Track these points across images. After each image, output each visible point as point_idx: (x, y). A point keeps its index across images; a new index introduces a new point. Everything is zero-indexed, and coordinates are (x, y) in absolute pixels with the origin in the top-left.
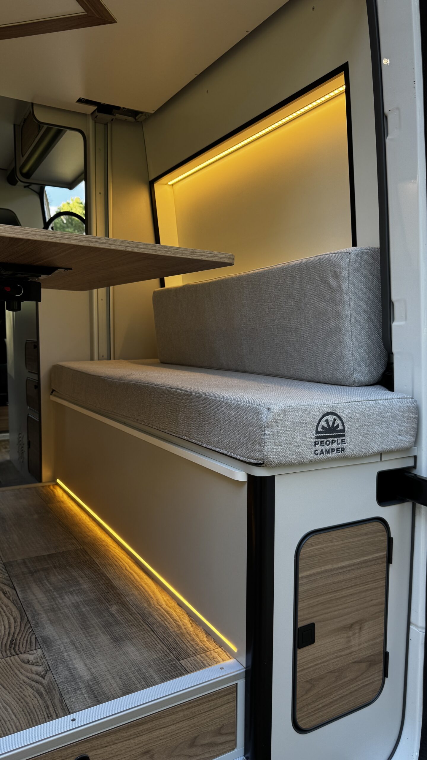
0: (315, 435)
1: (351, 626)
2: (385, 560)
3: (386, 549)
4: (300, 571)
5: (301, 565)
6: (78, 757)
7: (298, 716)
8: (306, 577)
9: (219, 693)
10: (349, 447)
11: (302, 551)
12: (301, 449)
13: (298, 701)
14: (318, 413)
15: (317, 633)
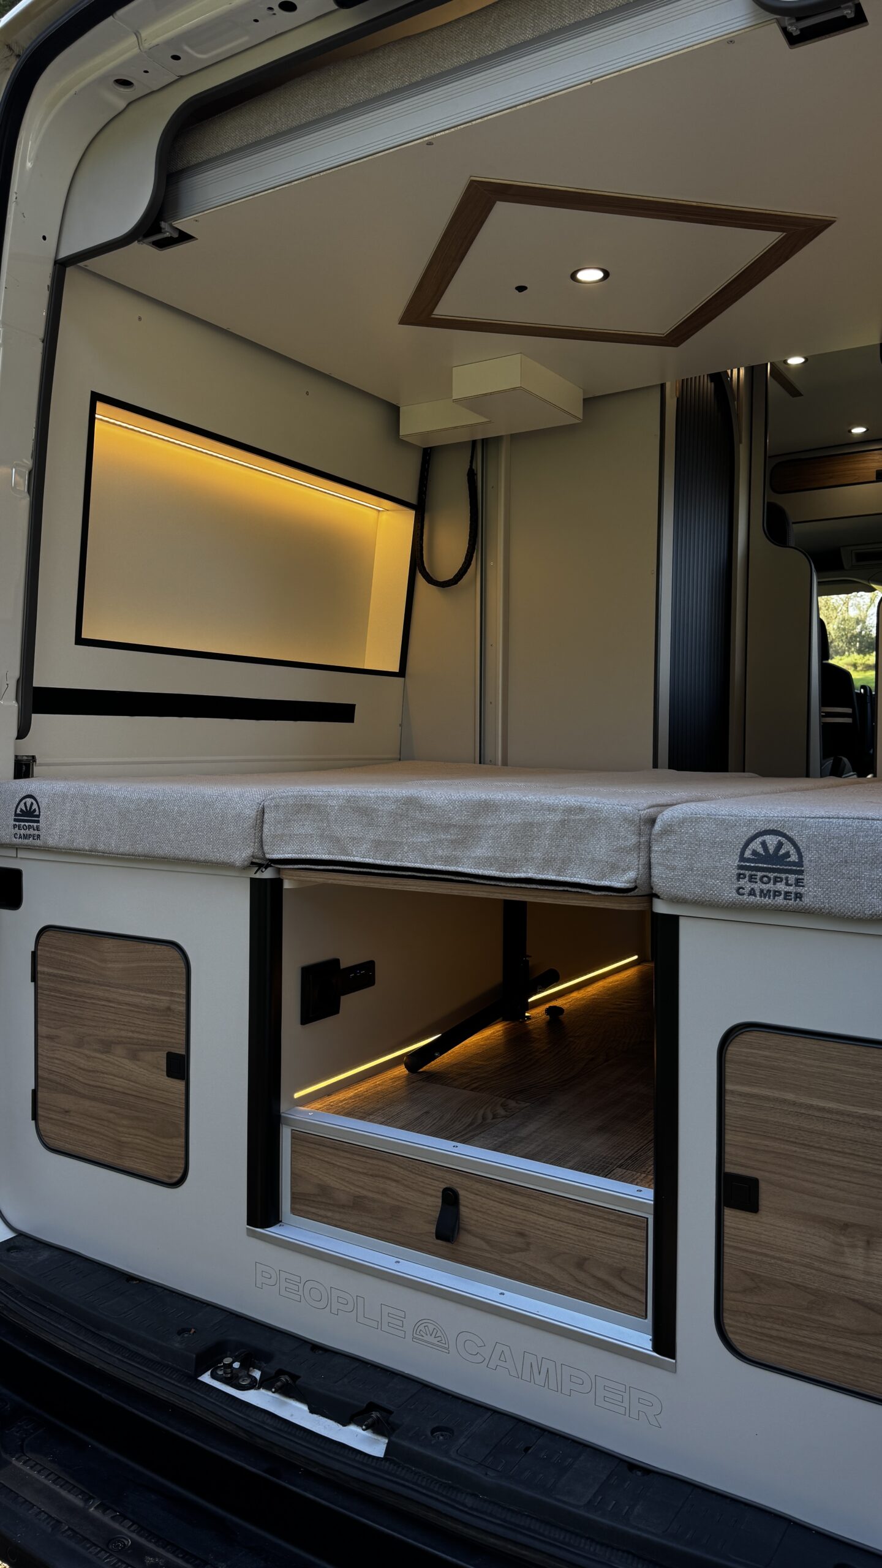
0: (737, 863)
4: (728, 1080)
5: (729, 1070)
6: (448, 1186)
7: (727, 1320)
8: (741, 1094)
9: (619, 1216)
10: (812, 894)
11: (732, 1049)
12: (710, 882)
13: (727, 1295)
14: (745, 829)
15: (765, 1198)
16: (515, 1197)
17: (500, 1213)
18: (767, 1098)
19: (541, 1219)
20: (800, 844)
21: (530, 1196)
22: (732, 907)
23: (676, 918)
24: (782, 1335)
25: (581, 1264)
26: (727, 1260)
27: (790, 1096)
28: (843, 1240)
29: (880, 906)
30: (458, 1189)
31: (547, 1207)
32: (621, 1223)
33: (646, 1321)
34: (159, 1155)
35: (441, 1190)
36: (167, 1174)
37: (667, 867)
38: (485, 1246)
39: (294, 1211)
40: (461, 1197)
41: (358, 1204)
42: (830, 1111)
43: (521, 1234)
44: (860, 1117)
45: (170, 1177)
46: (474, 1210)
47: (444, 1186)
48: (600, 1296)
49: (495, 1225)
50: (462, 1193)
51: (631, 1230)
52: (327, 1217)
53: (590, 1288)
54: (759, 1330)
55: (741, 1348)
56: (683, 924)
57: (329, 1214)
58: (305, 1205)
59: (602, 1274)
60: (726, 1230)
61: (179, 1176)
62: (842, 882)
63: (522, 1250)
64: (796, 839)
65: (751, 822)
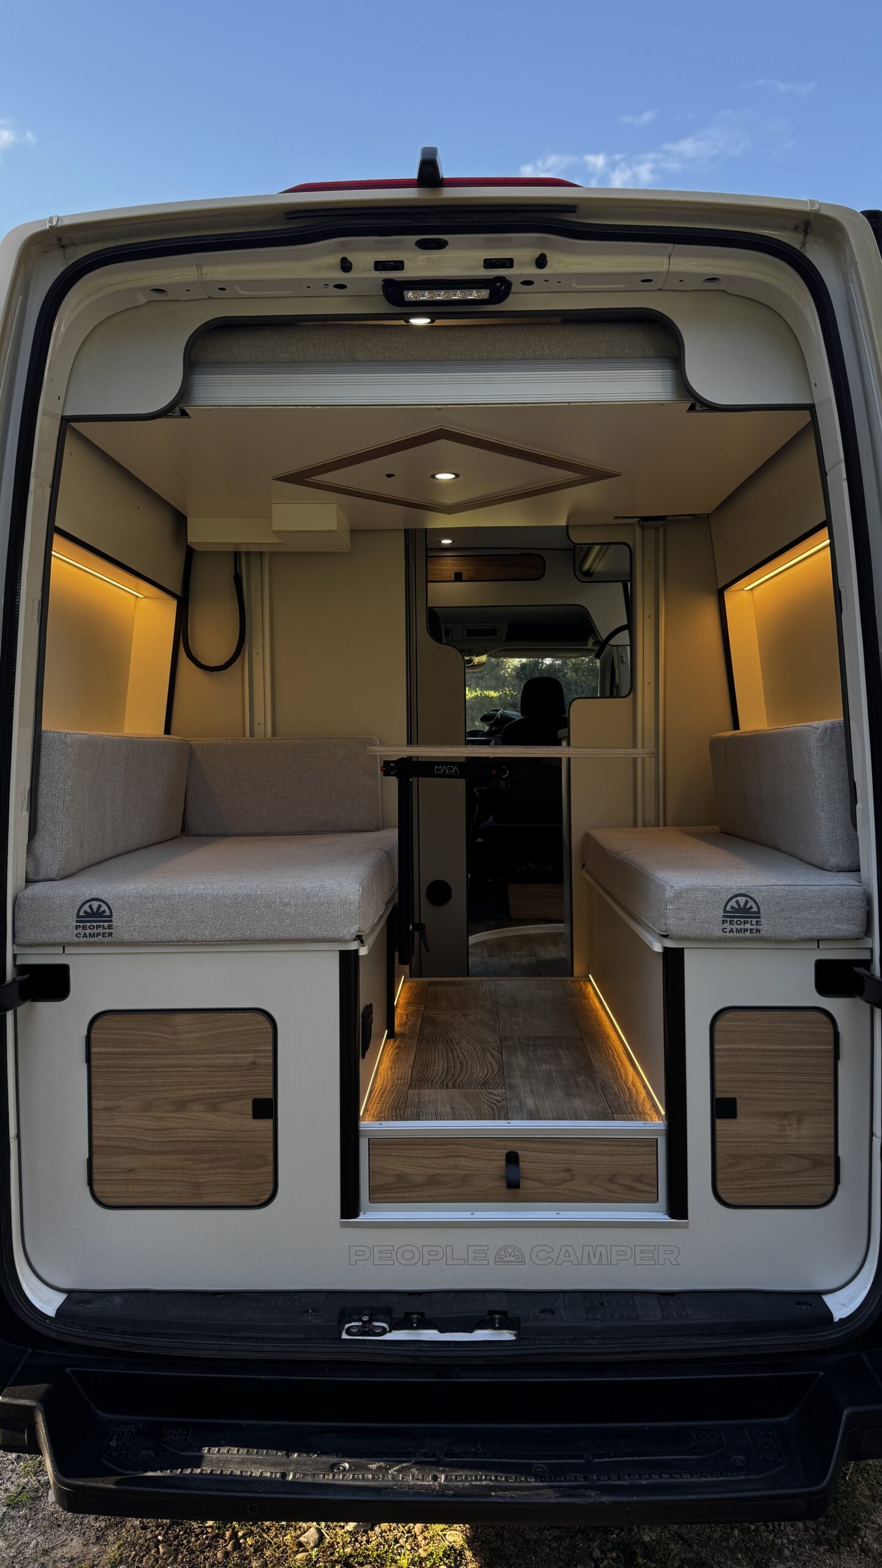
0: (722, 914)
1: (786, 1115)
2: (832, 1054)
3: (833, 1043)
4: (716, 1042)
5: (717, 1036)
6: (510, 1150)
7: (719, 1186)
8: (724, 1050)
9: (638, 1142)
10: (766, 929)
11: (718, 1024)
12: (706, 926)
13: (718, 1171)
14: (726, 894)
15: (740, 1108)
16: (562, 1147)
17: (551, 1160)
18: (740, 1050)
19: (582, 1157)
20: (758, 901)
21: (574, 1144)
22: (719, 940)
23: (682, 949)
24: (752, 1186)
25: (612, 1179)
26: (718, 1150)
27: (753, 1046)
28: (786, 1122)
29: (803, 933)
30: (518, 1151)
31: (587, 1148)
32: (639, 1146)
33: (657, 1204)
34: (243, 1185)
35: (505, 1155)
36: (252, 1198)
37: (679, 918)
38: (538, 1184)
39: (371, 1200)
40: (520, 1156)
41: (433, 1181)
42: (776, 1051)
43: (568, 1170)
44: (793, 1051)
45: (256, 1200)
46: (531, 1162)
47: (506, 1151)
48: (626, 1196)
49: (547, 1169)
50: (520, 1153)
51: (646, 1149)
52: (404, 1197)
53: (618, 1193)
54: (738, 1187)
55: (728, 1201)
56: (686, 951)
57: (406, 1195)
58: (383, 1194)
59: (626, 1182)
60: (717, 1132)
61: (267, 1197)
62: (782, 921)
63: (568, 1181)
64: (755, 898)
65: (728, 889)
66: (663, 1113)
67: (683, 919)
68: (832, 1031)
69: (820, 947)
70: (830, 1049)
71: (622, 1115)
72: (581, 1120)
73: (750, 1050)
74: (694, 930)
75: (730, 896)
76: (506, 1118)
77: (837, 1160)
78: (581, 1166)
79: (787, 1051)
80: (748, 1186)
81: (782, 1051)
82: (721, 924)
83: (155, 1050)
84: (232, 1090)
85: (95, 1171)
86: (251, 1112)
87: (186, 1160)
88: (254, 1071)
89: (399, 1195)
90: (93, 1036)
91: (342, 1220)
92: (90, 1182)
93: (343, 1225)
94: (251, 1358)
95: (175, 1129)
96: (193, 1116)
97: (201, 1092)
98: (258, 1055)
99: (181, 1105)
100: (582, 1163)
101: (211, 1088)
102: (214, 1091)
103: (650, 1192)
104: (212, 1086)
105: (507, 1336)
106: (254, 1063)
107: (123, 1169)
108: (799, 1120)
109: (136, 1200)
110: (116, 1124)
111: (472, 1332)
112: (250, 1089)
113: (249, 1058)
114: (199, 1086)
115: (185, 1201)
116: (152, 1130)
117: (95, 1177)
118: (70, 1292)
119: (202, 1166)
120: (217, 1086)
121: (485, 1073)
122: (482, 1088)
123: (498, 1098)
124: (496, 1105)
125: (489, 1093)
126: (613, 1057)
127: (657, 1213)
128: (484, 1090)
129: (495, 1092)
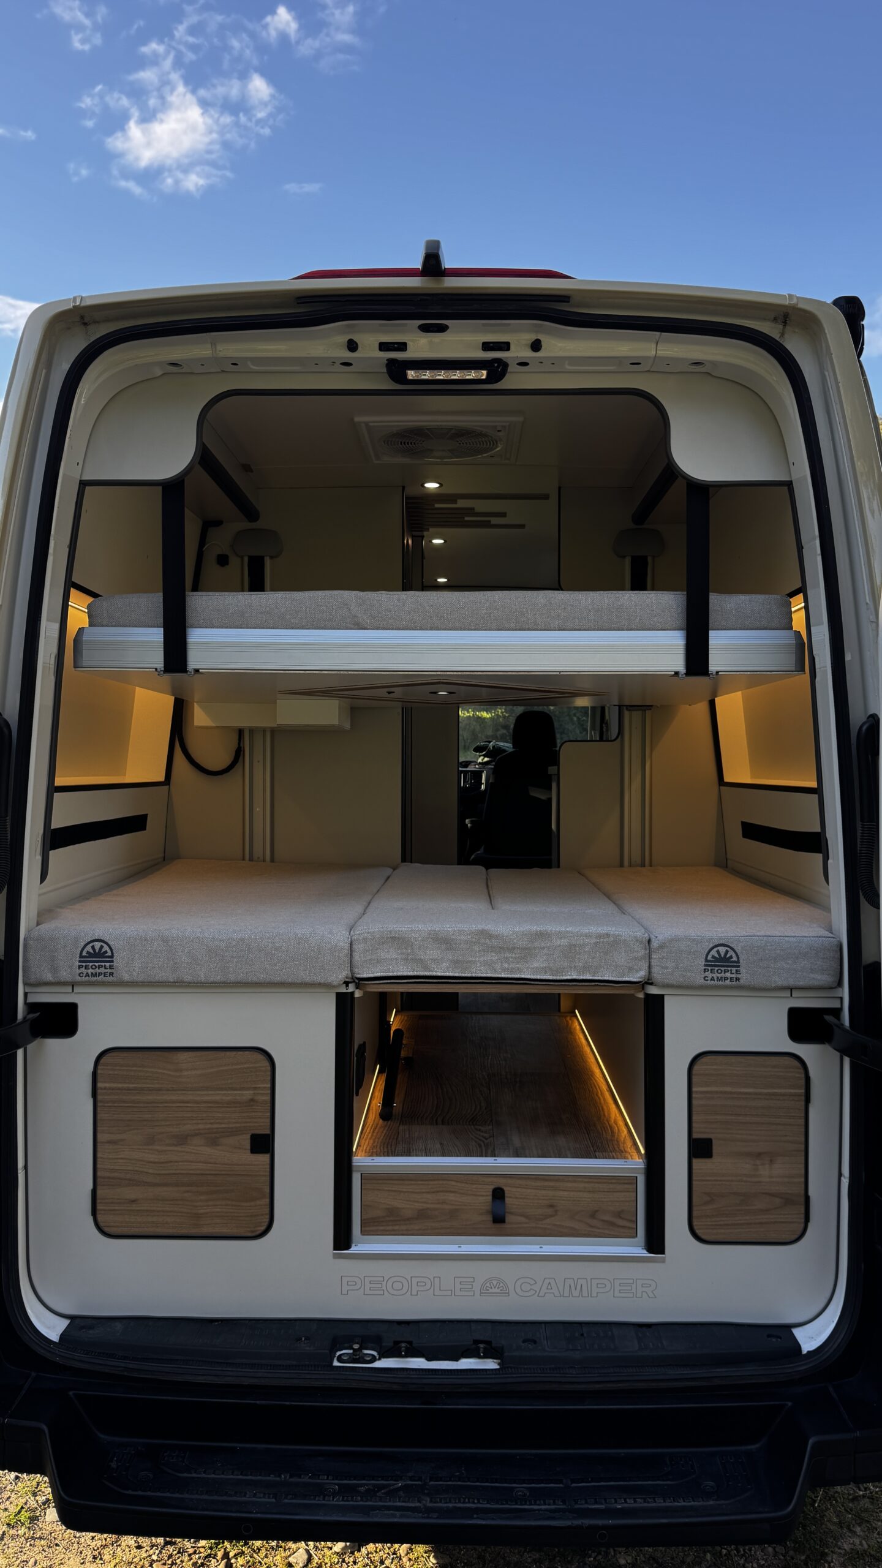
0: (703, 963)
1: (759, 1155)
2: (803, 1098)
3: (804, 1087)
4: (693, 1085)
5: (695, 1079)
6: (496, 1186)
7: (695, 1223)
8: (701, 1092)
9: (618, 1179)
10: (745, 977)
11: (696, 1068)
12: (689, 974)
13: (694, 1209)
14: (707, 944)
15: (716, 1149)
16: (546, 1184)
17: (534, 1196)
18: (717, 1092)
19: (566, 1193)
20: (737, 951)
21: (557, 1181)
22: (701, 987)
23: (662, 996)
24: (726, 1223)
25: (593, 1215)
26: (694, 1188)
27: (728, 1089)
28: (758, 1162)
29: (780, 982)
30: (503, 1187)
31: (569, 1185)
32: (620, 1184)
33: (636, 1239)
34: (241, 1216)
35: (491, 1190)
36: (249, 1229)
37: (662, 967)
38: (523, 1219)
39: (363, 1233)
40: (506, 1192)
41: (422, 1215)
42: (750, 1094)
43: (551, 1206)
44: (766, 1094)
45: (252, 1232)
46: (516, 1198)
47: (493, 1187)
48: (607, 1232)
49: (532, 1204)
50: (506, 1189)
51: (626, 1186)
52: (394, 1230)
53: (599, 1228)
54: (714, 1223)
55: (703, 1237)
56: (666, 999)
57: (396, 1228)
58: (375, 1226)
59: (607, 1218)
60: (694, 1171)
61: (263, 1228)
62: (760, 970)
63: (551, 1216)
64: (735, 948)
65: (710, 940)
66: (643, 1152)
67: (667, 968)
68: (803, 1076)
69: (793, 996)
70: (802, 1093)
71: (604, 1153)
72: (564, 1157)
73: (726, 1092)
74: (677, 978)
75: (711, 945)
76: (493, 1155)
77: (807, 1199)
78: (564, 1202)
79: (760, 1094)
80: (722, 1223)
81: (756, 1094)
82: (703, 973)
83: (157, 1086)
84: (231, 1126)
85: (98, 1201)
86: (248, 1146)
87: (188, 1192)
88: (254, 1107)
89: (390, 1228)
90: (99, 1072)
91: (335, 1252)
92: (94, 1212)
93: (335, 1256)
94: (247, 1384)
95: (176, 1162)
96: (193, 1149)
97: (201, 1126)
98: (256, 1092)
99: (182, 1139)
100: (565, 1199)
101: (211, 1124)
102: (215, 1126)
103: (629, 1228)
104: (212, 1121)
105: (491, 1364)
106: (252, 1100)
107: (126, 1199)
108: (771, 1161)
109: (137, 1230)
110: (120, 1156)
111: (457, 1361)
112: (248, 1125)
113: (247, 1094)
114: (199, 1121)
115: (184, 1232)
116: (154, 1163)
117: (99, 1207)
118: (72, 1318)
119: (202, 1198)
120: (217, 1121)
121: (473, 1110)
122: (470, 1125)
123: (485, 1135)
124: (483, 1142)
125: (476, 1129)
126: (597, 1095)
127: (635, 1248)
128: (472, 1126)
129: (482, 1128)
